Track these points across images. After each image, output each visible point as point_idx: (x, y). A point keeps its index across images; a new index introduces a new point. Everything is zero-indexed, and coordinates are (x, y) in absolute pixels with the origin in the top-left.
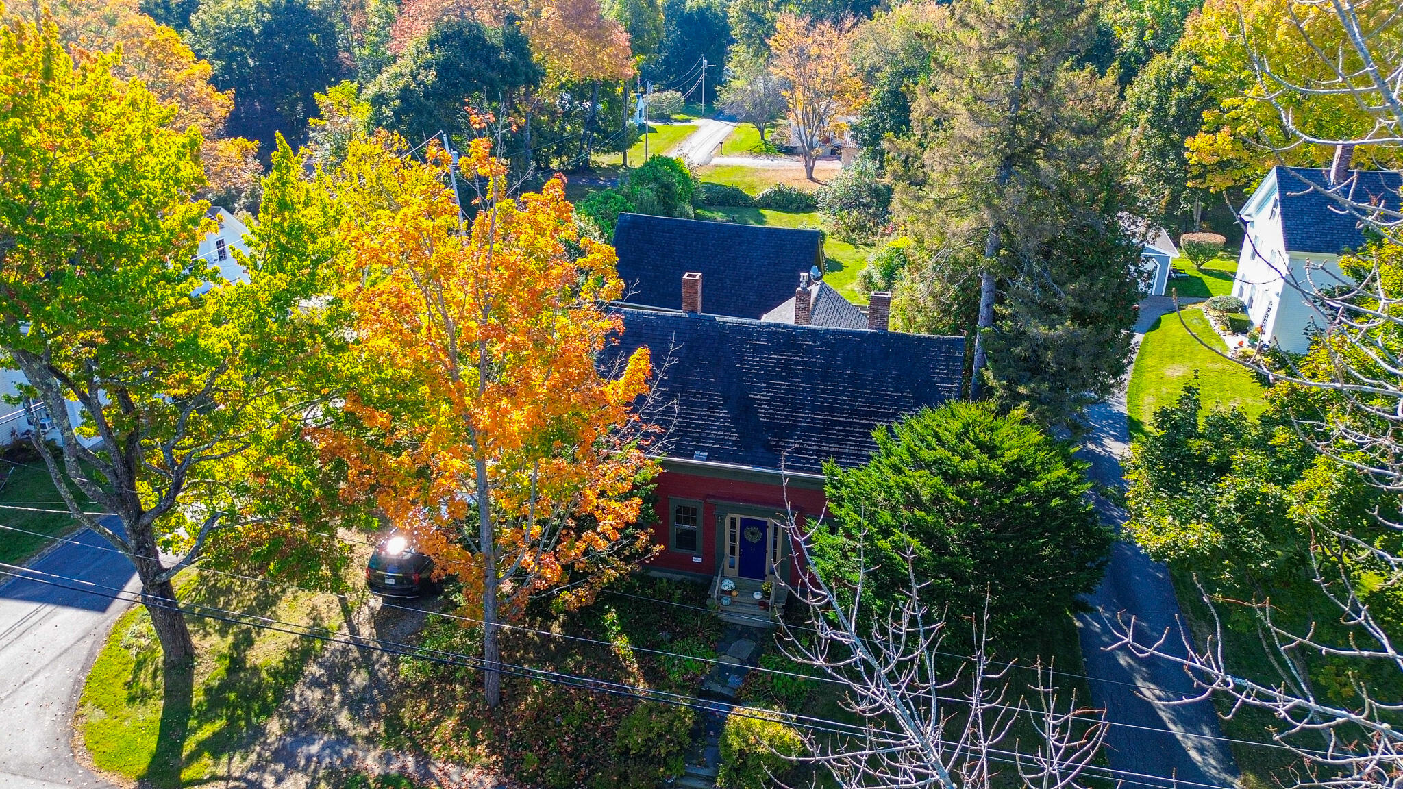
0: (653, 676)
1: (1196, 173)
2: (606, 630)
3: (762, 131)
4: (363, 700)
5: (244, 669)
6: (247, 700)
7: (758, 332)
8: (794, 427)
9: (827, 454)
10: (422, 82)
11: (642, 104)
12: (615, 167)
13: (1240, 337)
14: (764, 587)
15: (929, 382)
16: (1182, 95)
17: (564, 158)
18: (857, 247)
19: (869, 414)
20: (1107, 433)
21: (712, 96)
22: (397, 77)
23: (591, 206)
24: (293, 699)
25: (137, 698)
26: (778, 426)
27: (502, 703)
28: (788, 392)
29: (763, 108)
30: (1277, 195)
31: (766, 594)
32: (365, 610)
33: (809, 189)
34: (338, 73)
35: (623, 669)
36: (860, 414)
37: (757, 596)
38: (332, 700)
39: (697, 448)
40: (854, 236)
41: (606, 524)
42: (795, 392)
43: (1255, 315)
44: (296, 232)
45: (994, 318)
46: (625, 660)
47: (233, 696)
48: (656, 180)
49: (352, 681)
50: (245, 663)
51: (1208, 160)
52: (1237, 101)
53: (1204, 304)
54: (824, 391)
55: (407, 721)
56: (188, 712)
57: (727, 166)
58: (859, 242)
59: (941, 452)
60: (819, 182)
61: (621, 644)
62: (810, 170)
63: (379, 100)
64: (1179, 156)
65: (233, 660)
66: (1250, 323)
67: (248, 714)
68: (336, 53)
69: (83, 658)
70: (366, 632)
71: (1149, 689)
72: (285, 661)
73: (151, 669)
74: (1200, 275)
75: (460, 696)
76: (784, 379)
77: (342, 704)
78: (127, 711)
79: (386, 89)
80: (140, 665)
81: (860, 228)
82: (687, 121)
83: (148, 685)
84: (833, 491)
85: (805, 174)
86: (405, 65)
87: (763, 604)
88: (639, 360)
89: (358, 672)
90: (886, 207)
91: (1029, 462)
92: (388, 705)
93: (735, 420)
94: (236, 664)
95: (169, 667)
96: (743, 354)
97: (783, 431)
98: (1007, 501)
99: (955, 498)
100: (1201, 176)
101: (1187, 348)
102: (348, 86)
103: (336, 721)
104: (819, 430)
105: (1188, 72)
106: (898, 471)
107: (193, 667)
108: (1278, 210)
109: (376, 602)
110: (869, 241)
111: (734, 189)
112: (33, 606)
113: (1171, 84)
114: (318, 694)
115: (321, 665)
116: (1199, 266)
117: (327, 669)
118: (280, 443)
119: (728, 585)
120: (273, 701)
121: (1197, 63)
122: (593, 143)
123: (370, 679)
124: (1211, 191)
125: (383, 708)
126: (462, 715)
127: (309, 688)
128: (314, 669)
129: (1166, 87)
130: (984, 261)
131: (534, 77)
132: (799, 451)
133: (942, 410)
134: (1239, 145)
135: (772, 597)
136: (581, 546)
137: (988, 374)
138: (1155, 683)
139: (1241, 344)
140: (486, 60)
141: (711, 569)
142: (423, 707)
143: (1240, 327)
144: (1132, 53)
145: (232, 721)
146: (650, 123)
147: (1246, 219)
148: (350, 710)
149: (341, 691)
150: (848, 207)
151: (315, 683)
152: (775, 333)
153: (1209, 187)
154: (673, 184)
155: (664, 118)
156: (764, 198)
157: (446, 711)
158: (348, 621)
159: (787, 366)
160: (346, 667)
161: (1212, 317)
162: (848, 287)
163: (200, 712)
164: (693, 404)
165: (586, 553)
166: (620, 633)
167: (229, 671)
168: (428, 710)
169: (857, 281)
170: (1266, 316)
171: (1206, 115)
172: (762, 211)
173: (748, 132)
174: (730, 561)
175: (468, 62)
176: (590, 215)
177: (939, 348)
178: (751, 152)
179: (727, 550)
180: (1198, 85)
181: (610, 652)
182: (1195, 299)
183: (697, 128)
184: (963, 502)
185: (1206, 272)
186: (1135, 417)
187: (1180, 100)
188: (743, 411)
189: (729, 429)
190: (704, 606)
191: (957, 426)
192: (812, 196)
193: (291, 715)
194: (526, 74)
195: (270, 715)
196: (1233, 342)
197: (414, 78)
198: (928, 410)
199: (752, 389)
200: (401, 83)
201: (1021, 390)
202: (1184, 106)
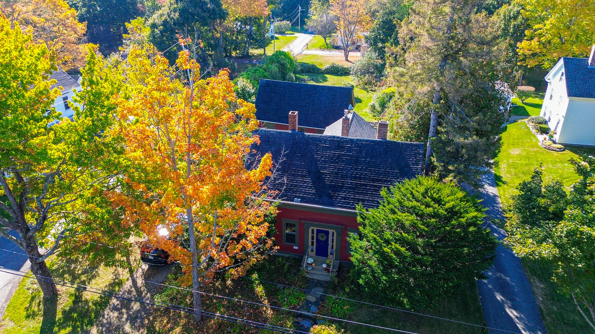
1: (521, 58)
2: (252, 282)
3: (325, 39)
4: (137, 317)
5: (81, 301)
6: (82, 317)
7: (325, 140)
8: (342, 187)
9: (359, 200)
10: (173, 18)
11: (272, 27)
12: (261, 55)
13: (545, 136)
14: (328, 261)
15: (407, 165)
16: (516, 23)
17: (238, 51)
18: (368, 92)
19: (378, 181)
20: (485, 182)
21: (303, 23)
22: (161, 15)
23: (249, 74)
24: (104, 317)
25: (31, 316)
26: (334, 186)
27: (203, 320)
28: (339, 169)
29: (325, 28)
30: (563, 70)
31: (328, 265)
32: (140, 270)
33: (346, 65)
34: (137, 13)
35: (260, 302)
36: (374, 181)
37: (324, 266)
38: (122, 318)
39: (296, 197)
40: (366, 87)
41: (252, 236)
42: (343, 169)
43: (551, 125)
44: (98, 95)
45: (437, 132)
46: (261, 298)
47: (75, 315)
48: (278, 62)
49: (132, 308)
50: (82, 298)
51: (527, 53)
52: (541, 26)
53: (527, 119)
54: (356, 169)
55: (157, 329)
56: (54, 323)
57: (310, 55)
58: (369, 89)
59: (415, 203)
60: (351, 62)
61: (260, 290)
62: (346, 56)
63: (154, 26)
64: (514, 51)
65: (76, 297)
66: (549, 129)
67: (82, 324)
68: (136, 4)
69: (6, 295)
70: (140, 282)
71: (512, 312)
72: (101, 297)
73: (38, 301)
74: (524, 105)
75: (183, 316)
76: (337, 163)
77: (127, 320)
78: (25, 322)
79: (156, 21)
80: (33, 298)
81: (369, 83)
82: (292, 34)
83: (36, 309)
84: (361, 220)
85: (344, 58)
86: (165, 10)
87: (327, 270)
88: (267, 159)
89: (135, 303)
90: (381, 73)
91: (457, 208)
92: (149, 320)
93: (314, 183)
94: (77, 298)
95: (46, 300)
96: (318, 151)
97: (337, 188)
98: (448, 228)
99: (422, 227)
100: (523, 60)
101: (520, 141)
102: (140, 19)
103: (123, 329)
104: (354, 188)
105: (518, 13)
106: (394, 212)
107: (57, 300)
108: (564, 77)
109: (145, 267)
110: (373, 89)
111: (313, 66)
113: (510, 18)
114: (116, 314)
115: (118, 298)
116: (523, 101)
117: (120, 301)
118: (93, 198)
119: (310, 261)
120: (95, 318)
121: (523, 8)
122: (251, 44)
123: (141, 306)
124: (529, 67)
125: (146, 321)
126: (184, 326)
127: (111, 311)
128: (114, 301)
129: (509, 19)
130: (432, 106)
131: (223, 15)
132: (345, 198)
133: (414, 181)
134: (542, 46)
135: (331, 267)
136: (240, 247)
137: (434, 159)
138: (515, 309)
139: (545, 139)
140: (202, 8)
141: (302, 252)
142: (165, 321)
143: (544, 131)
144: (491, 4)
145: (74, 328)
146: (276, 35)
147: (548, 81)
148: (130, 323)
149: (127, 313)
150: (364, 74)
151: (115, 308)
152: (333, 141)
153: (528, 65)
154: (286, 64)
155: (282, 33)
156: (326, 69)
157: (176, 324)
158: (132, 276)
159: (339, 157)
160: (130, 300)
161: (531, 125)
162: (364, 110)
163: (59, 323)
164: (294, 175)
165: (241, 250)
166: (259, 284)
167: (74, 302)
168: (168, 323)
169: (368, 108)
170: (557, 126)
171: (527, 32)
172: (325, 75)
173: (319, 39)
174: (311, 248)
175: (193, 9)
176: (248, 78)
177: (412, 148)
178: (321, 48)
179: (310, 244)
180: (523, 18)
181: (254, 294)
182: (522, 117)
183: (296, 37)
184: (426, 229)
185: (526, 104)
186: (498, 174)
187: (515, 25)
188: (318, 178)
189: (311, 187)
190: (299, 270)
191: (422, 189)
192: (348, 68)
193: (103, 325)
194: (220, 14)
195: (92, 325)
196: (541, 137)
197: (169, 16)
198: (407, 180)
199: (322, 168)
200: (163, 18)
201: (450, 167)
202: (517, 28)
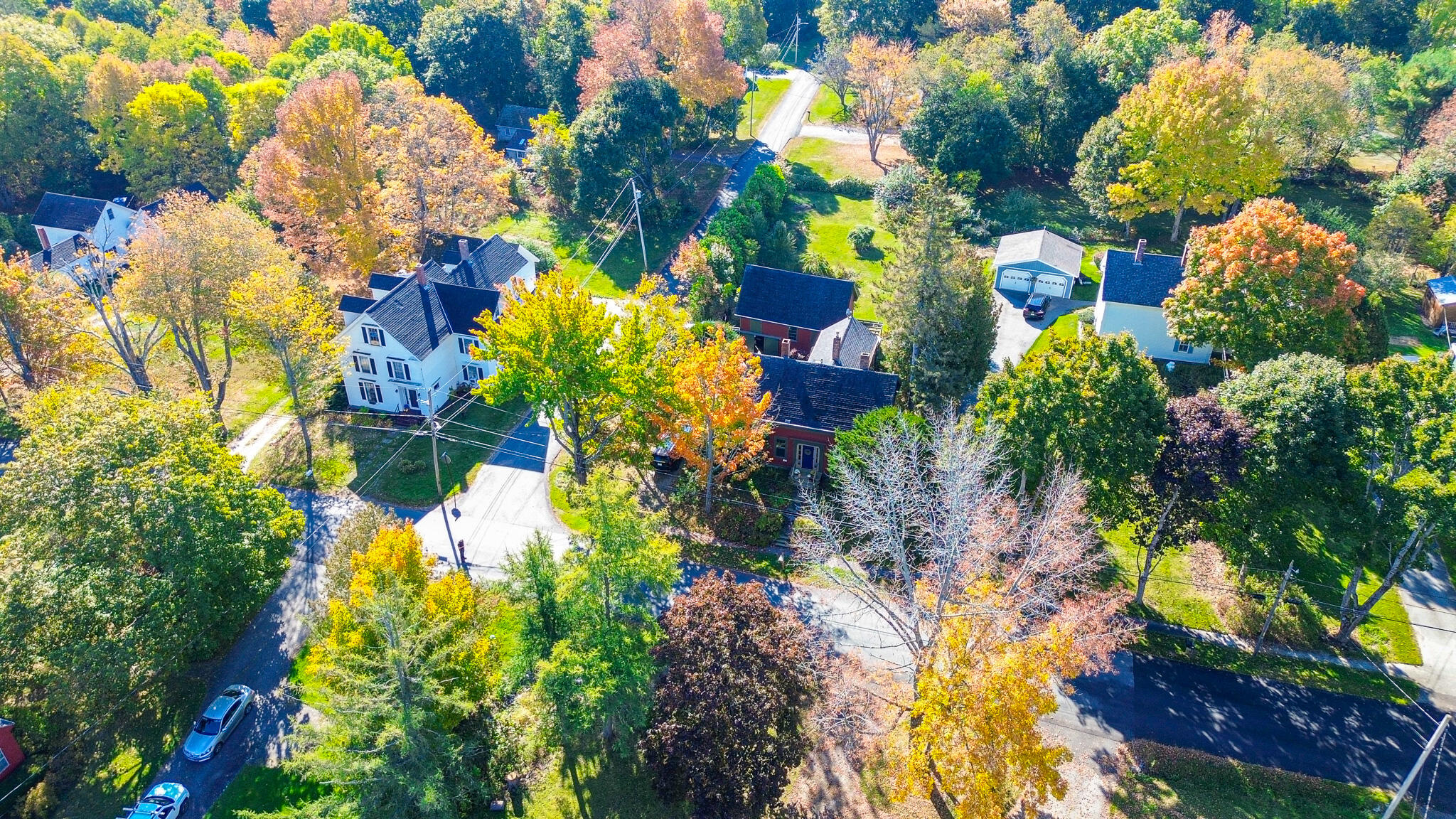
0: (767, 504)
2: (750, 487)
3: (842, 97)
7: (811, 367)
8: (825, 411)
9: (838, 423)
10: (610, 132)
12: (729, 141)
14: (811, 473)
15: (882, 394)
16: (1110, 153)
19: (853, 407)
22: (593, 123)
23: (723, 226)
25: (573, 506)
26: (819, 410)
27: (712, 513)
28: (824, 395)
31: (812, 476)
32: (649, 476)
33: (871, 175)
35: (756, 502)
37: (809, 476)
39: (787, 418)
40: (896, 227)
41: (751, 450)
42: (827, 396)
46: (757, 498)
48: (762, 190)
54: (839, 396)
57: (813, 138)
58: (899, 232)
60: (879, 166)
61: (755, 493)
62: (875, 149)
63: (582, 138)
68: (523, 56)
69: (544, 491)
70: (652, 484)
75: (695, 509)
78: (572, 511)
82: (783, 72)
83: (575, 502)
84: (838, 440)
85: (869, 153)
87: (811, 479)
93: (802, 406)
96: (807, 378)
97: (821, 412)
104: (836, 413)
109: (653, 473)
111: (817, 178)
112: (511, 470)
113: (1106, 143)
119: (797, 471)
126: (697, 516)
129: (1103, 144)
132: (826, 421)
133: (881, 410)
134: (1138, 194)
135: (815, 477)
136: (743, 457)
140: (651, 112)
141: (790, 465)
142: (682, 513)
152: (820, 369)
154: (773, 193)
155: (764, 71)
156: (837, 186)
157: (691, 515)
158: (644, 480)
159: (824, 384)
165: (744, 460)
166: (754, 488)
168: (684, 514)
171: (1121, 171)
172: (837, 198)
173: (831, 95)
174: (799, 461)
175: (640, 114)
176: (722, 235)
177: (887, 379)
178: (833, 120)
179: (797, 457)
180: (1120, 148)
181: (751, 495)
183: (788, 83)
188: (806, 403)
189: (800, 410)
190: (787, 479)
192: (872, 181)
197: (606, 126)
198: (877, 408)
199: (810, 394)
202: (1112, 160)
